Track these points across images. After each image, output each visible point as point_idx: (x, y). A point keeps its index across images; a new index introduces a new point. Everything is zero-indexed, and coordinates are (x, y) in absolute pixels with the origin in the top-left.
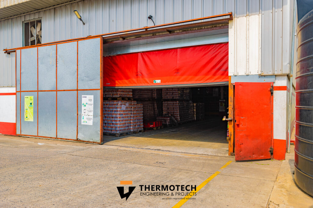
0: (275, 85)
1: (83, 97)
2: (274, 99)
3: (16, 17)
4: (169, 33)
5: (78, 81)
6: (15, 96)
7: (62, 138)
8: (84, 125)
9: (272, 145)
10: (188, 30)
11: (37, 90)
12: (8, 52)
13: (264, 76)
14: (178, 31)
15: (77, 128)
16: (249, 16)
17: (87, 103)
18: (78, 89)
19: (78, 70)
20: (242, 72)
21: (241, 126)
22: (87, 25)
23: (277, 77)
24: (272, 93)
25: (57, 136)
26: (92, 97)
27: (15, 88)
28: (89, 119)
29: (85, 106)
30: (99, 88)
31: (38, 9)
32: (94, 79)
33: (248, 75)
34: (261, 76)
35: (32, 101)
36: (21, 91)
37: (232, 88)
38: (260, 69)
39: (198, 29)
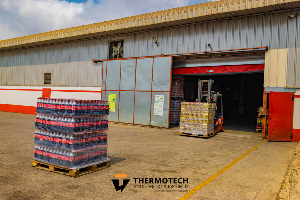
0: (295, 94)
1: (156, 96)
2: (294, 103)
3: (103, 38)
4: (221, 56)
5: (152, 85)
6: (100, 93)
7: (137, 124)
8: (156, 115)
9: (292, 133)
10: (235, 55)
11: (119, 90)
12: (95, 62)
13: (288, 88)
14: (228, 55)
15: (150, 117)
16: (279, 49)
17: (158, 101)
18: (152, 90)
19: (152, 77)
20: (273, 85)
21: (272, 119)
22: (160, 47)
23: (297, 89)
24: (293, 100)
25: (133, 123)
26: (163, 97)
27: (101, 88)
28: (160, 112)
29: (157, 102)
30: (169, 91)
31: (122, 33)
32: (165, 84)
33: (277, 87)
34: (286, 88)
35: (115, 98)
36: (105, 90)
37: (265, 95)
38: (286, 83)
39: (243, 55)
